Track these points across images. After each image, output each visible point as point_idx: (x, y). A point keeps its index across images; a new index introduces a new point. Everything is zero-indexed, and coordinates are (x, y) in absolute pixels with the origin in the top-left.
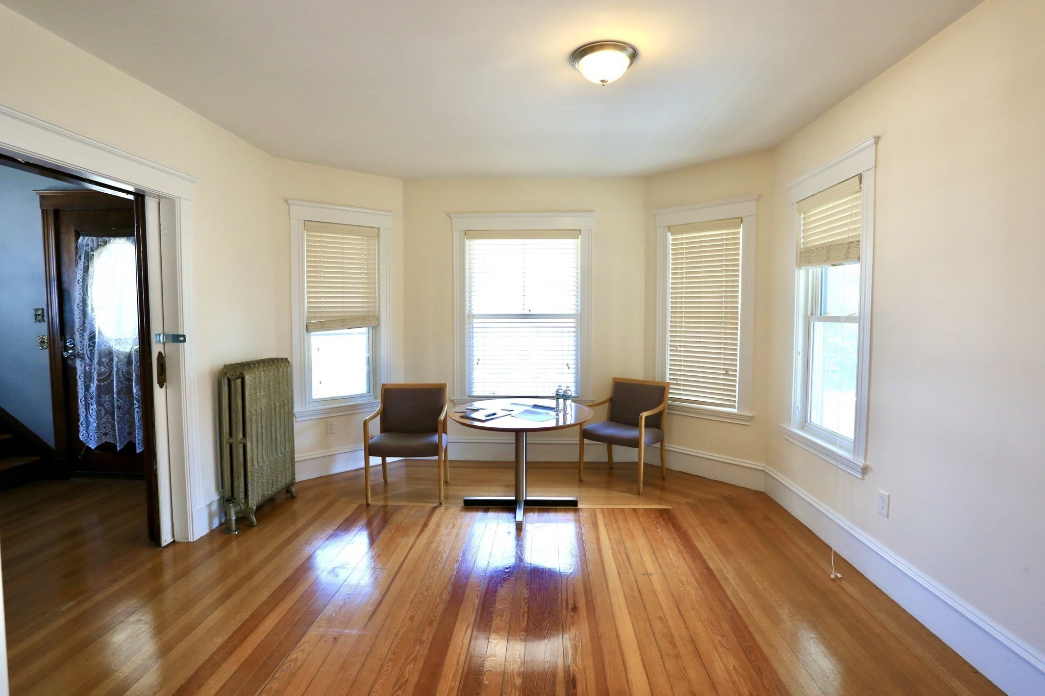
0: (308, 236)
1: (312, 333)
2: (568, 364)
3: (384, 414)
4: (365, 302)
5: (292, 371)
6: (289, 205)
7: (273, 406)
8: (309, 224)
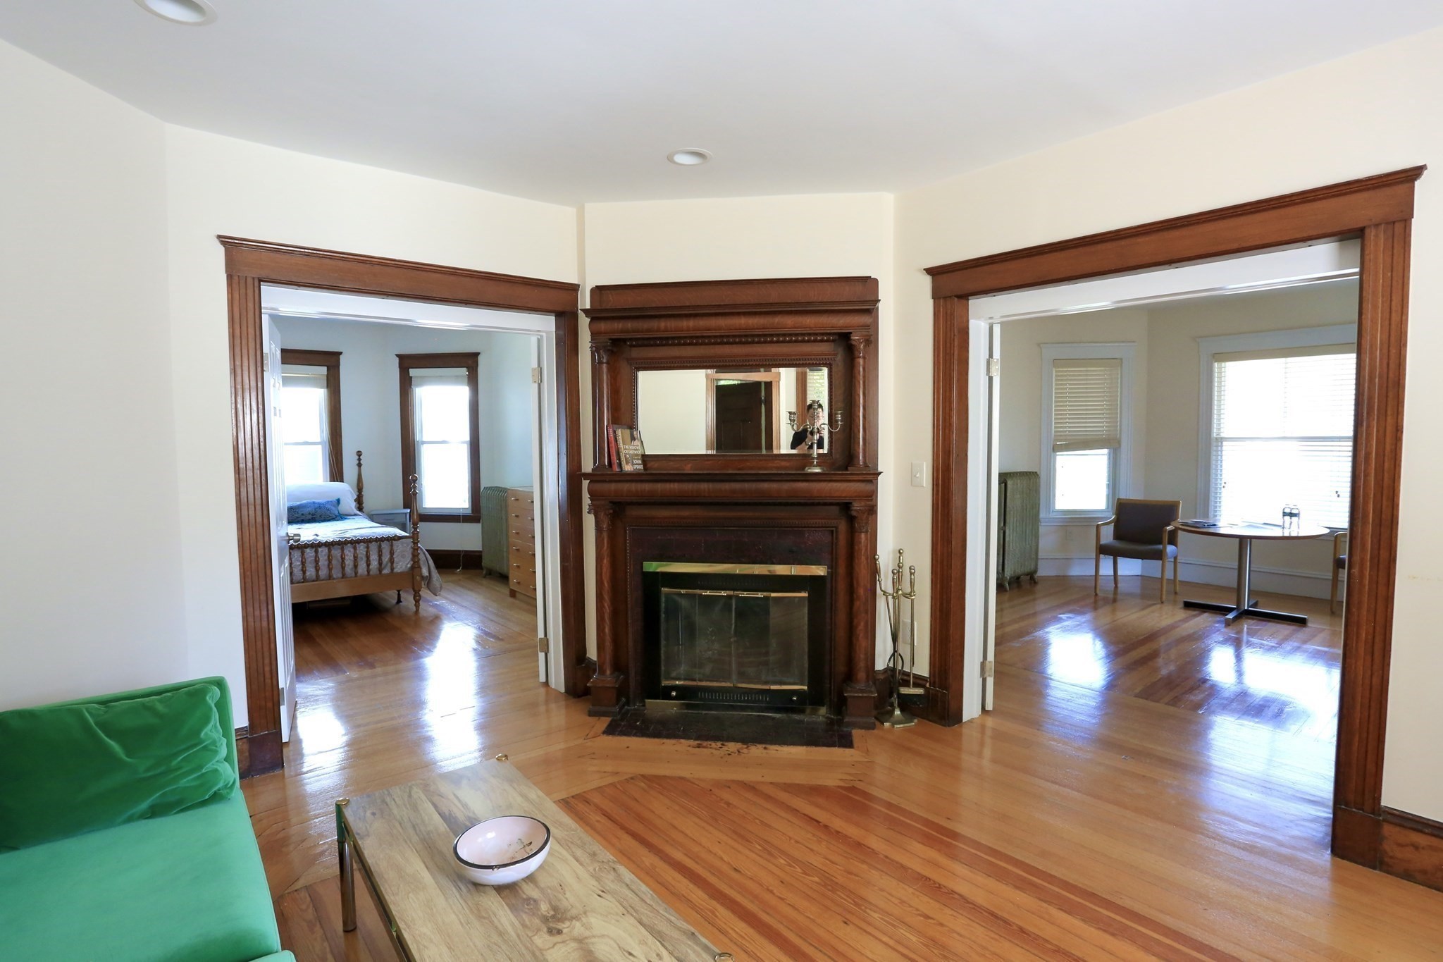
0: (1056, 372)
1: (1058, 453)
2: (1337, 492)
3: (1118, 523)
4: (1106, 426)
5: (1040, 482)
6: (1041, 348)
7: (1025, 507)
8: (1057, 362)
